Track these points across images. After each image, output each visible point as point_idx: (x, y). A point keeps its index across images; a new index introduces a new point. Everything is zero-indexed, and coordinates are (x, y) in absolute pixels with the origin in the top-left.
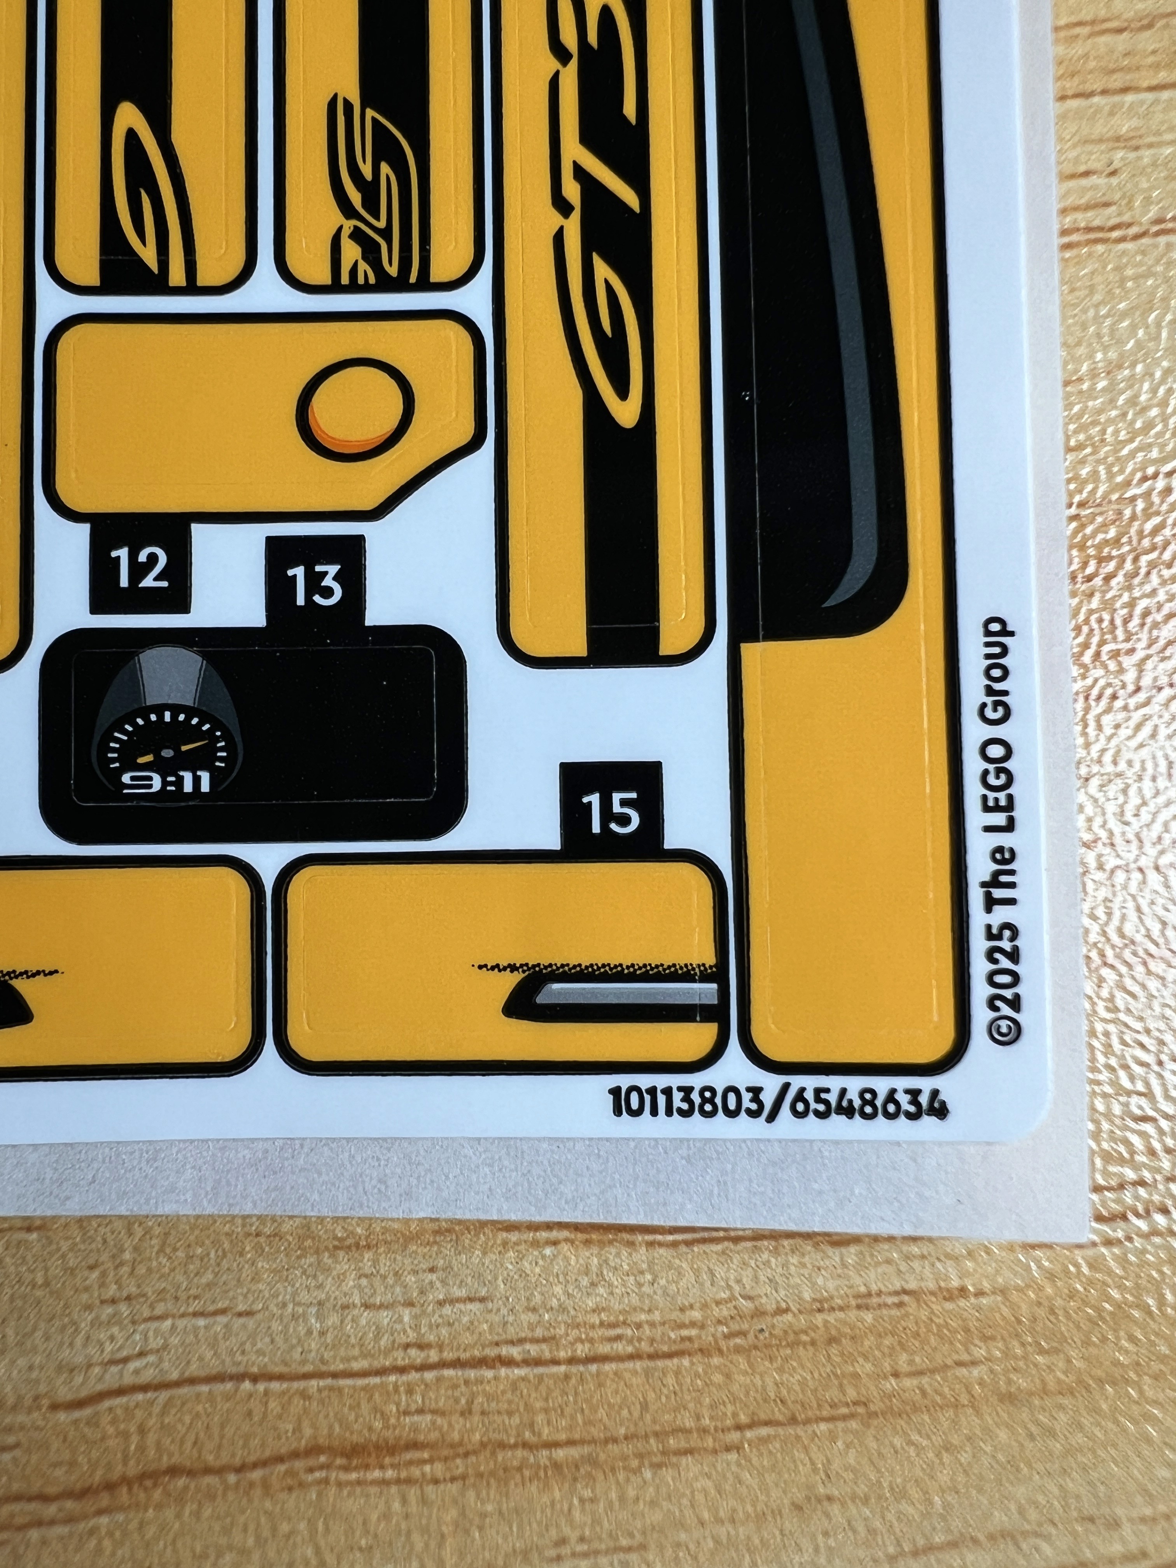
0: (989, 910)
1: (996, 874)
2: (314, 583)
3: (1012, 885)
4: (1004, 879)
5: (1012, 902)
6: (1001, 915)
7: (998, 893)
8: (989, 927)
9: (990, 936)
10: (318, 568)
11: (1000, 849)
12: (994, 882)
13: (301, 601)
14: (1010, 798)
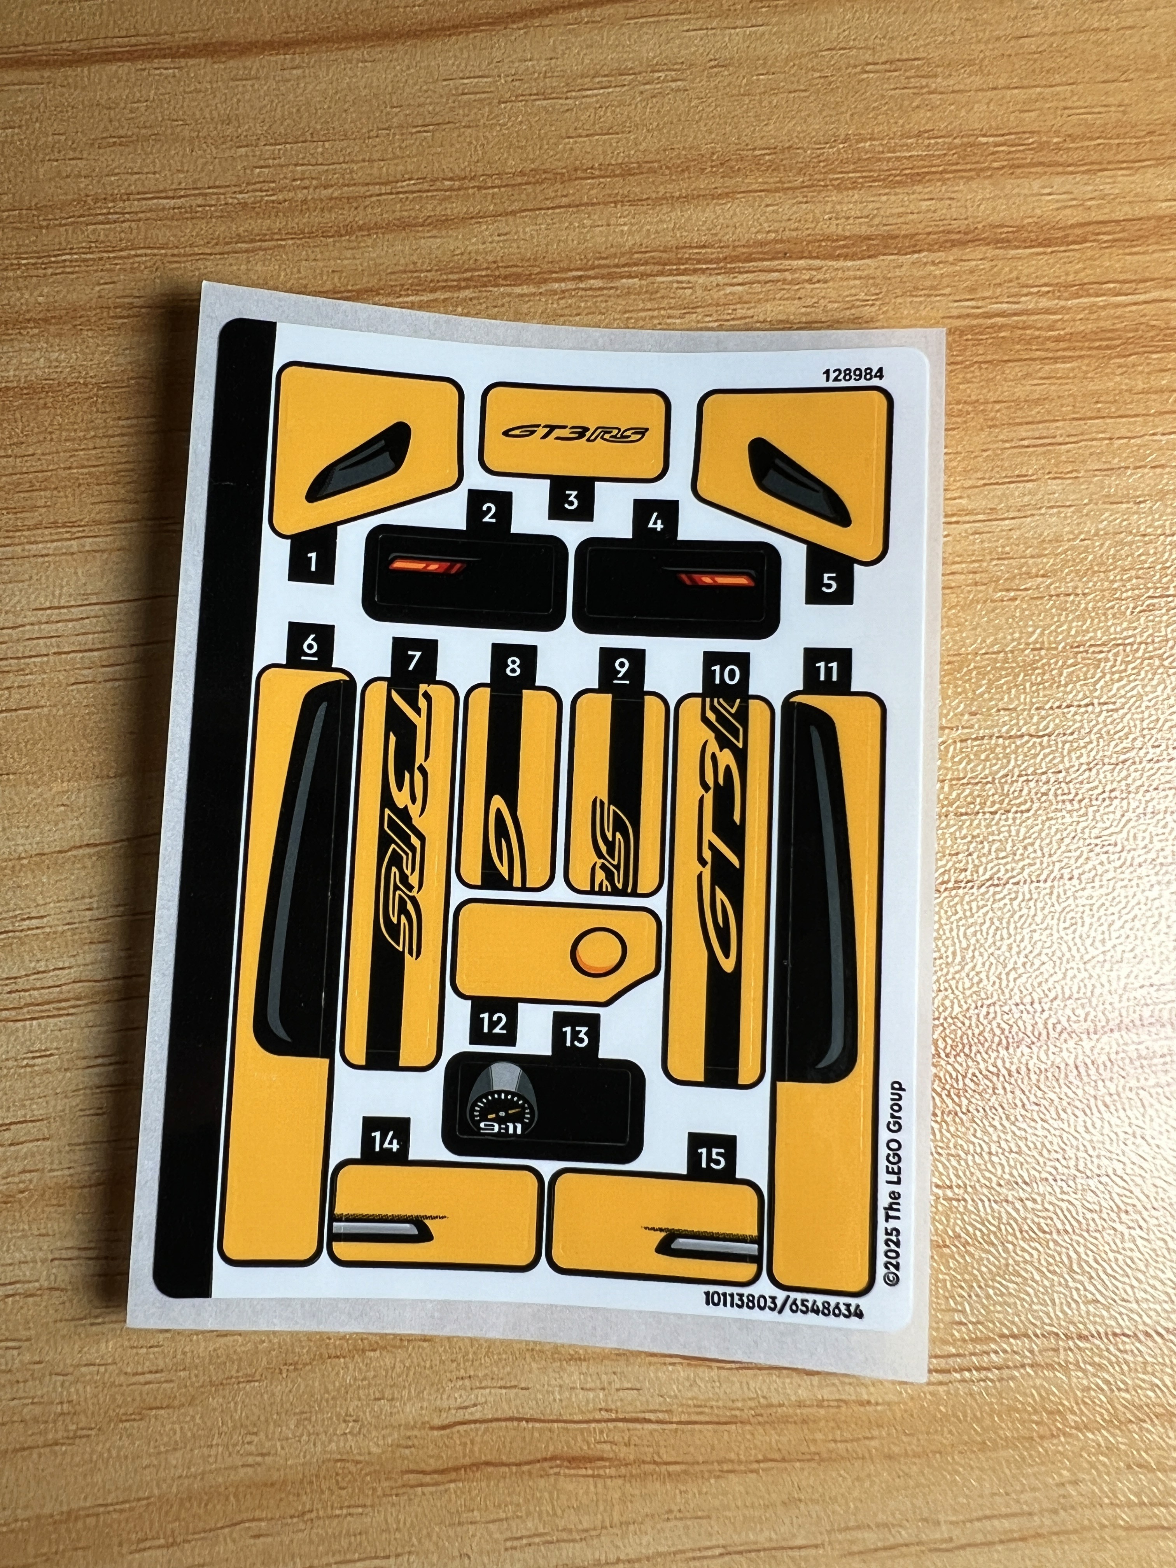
0: (887, 1221)
1: (891, 1204)
2: (575, 1035)
3: (898, 1210)
4: (895, 1206)
5: (898, 1218)
6: (892, 1224)
7: (891, 1213)
8: (886, 1229)
9: (887, 1233)
10: (578, 1029)
11: (893, 1192)
12: (890, 1208)
13: (568, 1044)
14: (899, 1168)
